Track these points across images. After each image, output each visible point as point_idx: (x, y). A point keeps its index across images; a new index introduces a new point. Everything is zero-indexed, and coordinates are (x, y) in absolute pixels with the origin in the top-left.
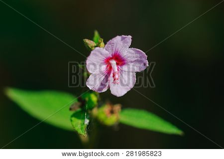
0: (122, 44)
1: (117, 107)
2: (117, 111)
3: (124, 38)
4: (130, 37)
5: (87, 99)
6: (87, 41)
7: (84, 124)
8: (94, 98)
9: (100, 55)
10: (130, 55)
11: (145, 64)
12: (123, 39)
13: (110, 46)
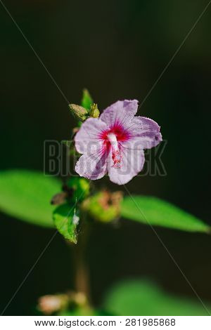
0: (125, 112)
1: (117, 196)
2: (117, 201)
3: (128, 104)
4: (136, 101)
5: (75, 187)
6: (74, 107)
7: (71, 223)
8: (85, 186)
9: (94, 128)
10: (136, 126)
11: (157, 138)
12: (125, 105)
13: (108, 115)
